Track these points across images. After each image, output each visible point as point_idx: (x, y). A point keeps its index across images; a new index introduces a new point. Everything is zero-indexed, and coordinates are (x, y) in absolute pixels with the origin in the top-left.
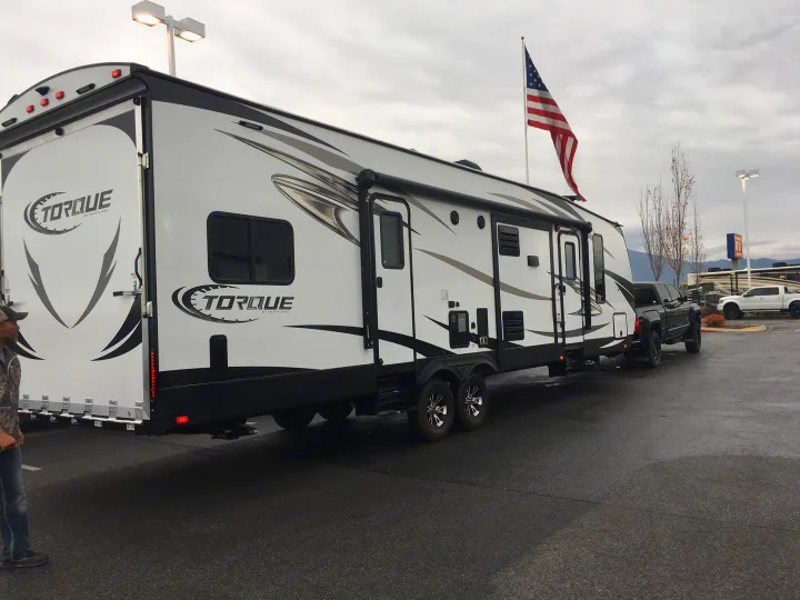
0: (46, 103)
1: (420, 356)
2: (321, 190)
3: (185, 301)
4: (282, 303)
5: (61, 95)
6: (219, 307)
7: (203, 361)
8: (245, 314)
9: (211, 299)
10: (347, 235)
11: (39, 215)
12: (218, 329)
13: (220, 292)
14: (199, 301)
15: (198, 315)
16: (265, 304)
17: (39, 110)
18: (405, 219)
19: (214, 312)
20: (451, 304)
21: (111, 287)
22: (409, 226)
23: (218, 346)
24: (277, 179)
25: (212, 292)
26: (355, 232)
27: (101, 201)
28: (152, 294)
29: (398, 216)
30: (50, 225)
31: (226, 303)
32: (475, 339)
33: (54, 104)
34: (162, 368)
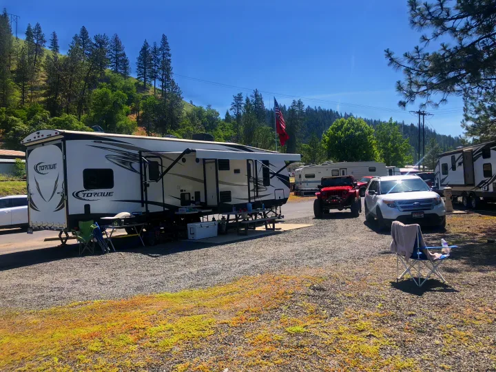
0: (39, 137)
1: (166, 209)
2: (124, 158)
3: (76, 195)
4: (109, 194)
5: (42, 136)
6: (87, 196)
7: (82, 211)
8: (96, 198)
9: (84, 194)
10: (135, 171)
11: (38, 169)
12: (87, 203)
13: (87, 192)
14: (81, 195)
15: (81, 199)
16: (103, 194)
17: (37, 138)
18: (160, 163)
19: (85, 198)
20: (182, 191)
21: (57, 191)
22: (162, 165)
23: (87, 207)
24: (107, 157)
25: (85, 192)
26: (138, 170)
27: (54, 166)
28: (66, 194)
29: (157, 162)
30: (41, 171)
31: (89, 195)
32: (193, 202)
33: (41, 138)
34: (70, 214)
